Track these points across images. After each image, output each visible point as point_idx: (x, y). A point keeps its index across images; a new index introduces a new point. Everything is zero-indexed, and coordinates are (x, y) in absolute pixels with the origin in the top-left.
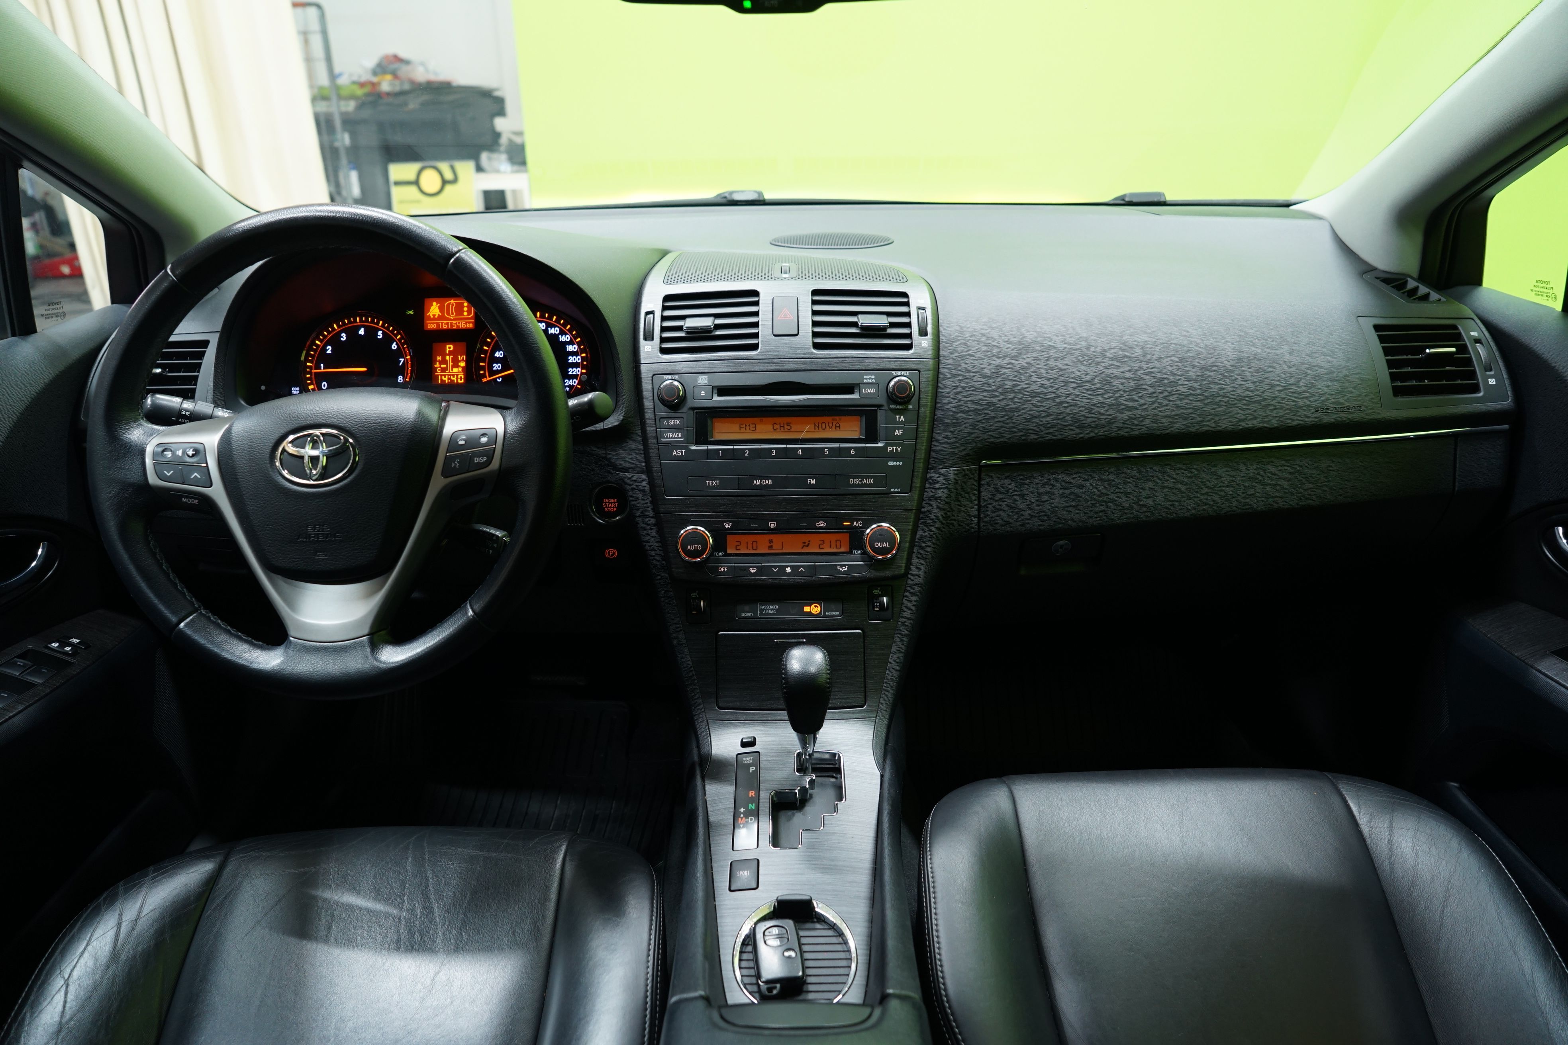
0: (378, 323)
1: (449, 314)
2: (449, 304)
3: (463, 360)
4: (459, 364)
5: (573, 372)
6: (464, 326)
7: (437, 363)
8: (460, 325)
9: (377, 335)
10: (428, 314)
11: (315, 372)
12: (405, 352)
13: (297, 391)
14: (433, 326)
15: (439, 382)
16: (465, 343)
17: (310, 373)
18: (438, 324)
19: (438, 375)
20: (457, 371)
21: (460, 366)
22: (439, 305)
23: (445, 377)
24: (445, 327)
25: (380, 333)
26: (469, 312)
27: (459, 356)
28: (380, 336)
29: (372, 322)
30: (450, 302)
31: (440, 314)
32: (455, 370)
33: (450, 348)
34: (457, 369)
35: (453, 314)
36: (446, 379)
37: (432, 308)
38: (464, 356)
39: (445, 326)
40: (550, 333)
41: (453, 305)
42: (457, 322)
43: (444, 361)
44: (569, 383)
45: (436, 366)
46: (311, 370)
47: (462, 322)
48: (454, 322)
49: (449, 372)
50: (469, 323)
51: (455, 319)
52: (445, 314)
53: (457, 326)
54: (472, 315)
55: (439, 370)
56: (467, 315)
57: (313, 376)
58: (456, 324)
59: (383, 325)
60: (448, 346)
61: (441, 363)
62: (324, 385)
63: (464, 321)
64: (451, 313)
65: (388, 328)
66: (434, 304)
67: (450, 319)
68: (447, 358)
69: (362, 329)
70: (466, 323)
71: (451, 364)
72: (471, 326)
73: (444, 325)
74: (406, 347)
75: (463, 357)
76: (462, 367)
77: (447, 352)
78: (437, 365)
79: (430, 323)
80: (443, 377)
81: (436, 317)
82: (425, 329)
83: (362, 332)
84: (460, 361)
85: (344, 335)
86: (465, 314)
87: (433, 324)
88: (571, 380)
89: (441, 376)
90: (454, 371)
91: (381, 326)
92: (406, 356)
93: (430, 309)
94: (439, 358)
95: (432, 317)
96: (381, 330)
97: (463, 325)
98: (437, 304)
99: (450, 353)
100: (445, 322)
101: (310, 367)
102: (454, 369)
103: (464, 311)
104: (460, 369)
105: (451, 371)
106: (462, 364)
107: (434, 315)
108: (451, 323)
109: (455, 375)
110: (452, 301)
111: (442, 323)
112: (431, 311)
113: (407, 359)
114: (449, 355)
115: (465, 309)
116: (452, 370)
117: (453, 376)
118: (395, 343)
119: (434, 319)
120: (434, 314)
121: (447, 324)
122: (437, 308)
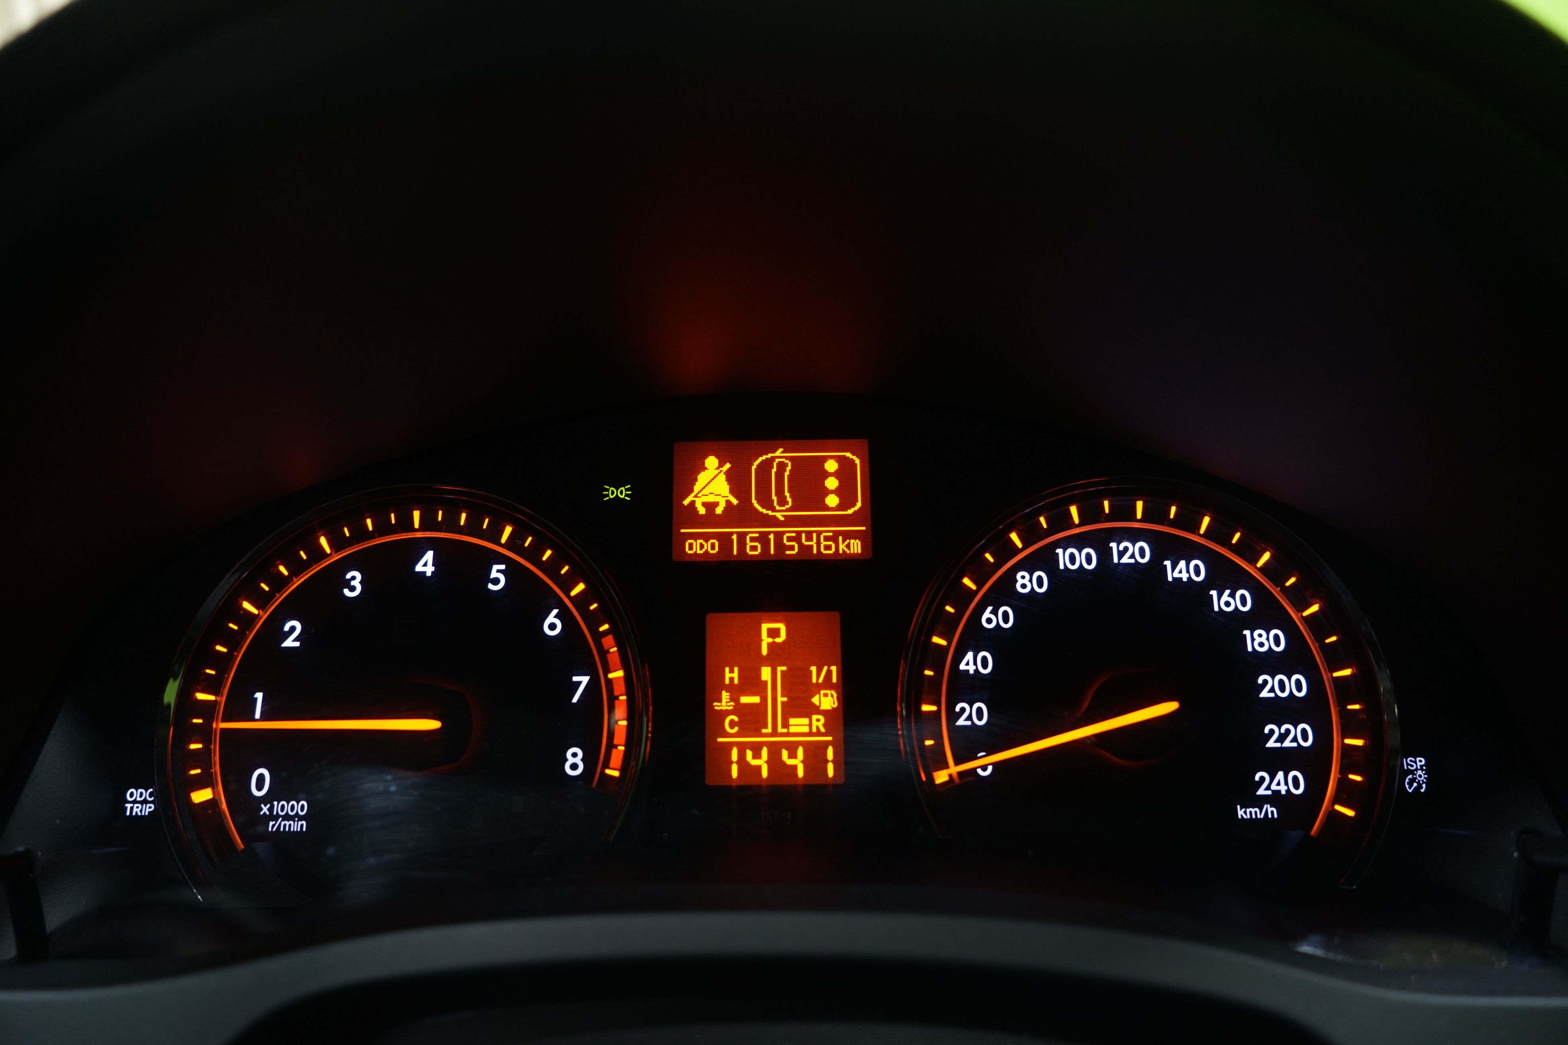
0: (494, 535)
1: (767, 503)
2: (768, 463)
3: (827, 684)
4: (815, 700)
5: (1282, 738)
6: (828, 548)
7: (725, 695)
8: (813, 543)
9: (487, 579)
10: (686, 502)
11: (223, 730)
12: (603, 653)
13: (145, 802)
14: (707, 546)
15: (735, 773)
16: (836, 616)
17: (204, 734)
18: (725, 540)
19: (729, 746)
20: (806, 729)
21: (817, 710)
22: (728, 466)
23: (757, 755)
24: (754, 550)
25: (496, 571)
26: (846, 494)
27: (814, 669)
28: (496, 581)
29: (473, 528)
30: (770, 456)
31: (735, 502)
32: (799, 724)
33: (774, 633)
34: (806, 721)
35: (782, 501)
36: (762, 763)
37: (702, 478)
38: (834, 668)
39: (754, 548)
40: (1170, 579)
41: (782, 467)
42: (799, 534)
43: (752, 684)
44: (1274, 787)
45: (718, 707)
46: (209, 719)
47: (819, 534)
48: (790, 532)
49: (775, 733)
50: (847, 536)
51: (790, 521)
52: (754, 501)
53: (801, 545)
54: (859, 505)
55: (732, 724)
56: (838, 508)
57: (216, 747)
58: (797, 538)
59: (514, 543)
60: (765, 627)
61: (736, 691)
62: (261, 779)
63: (828, 530)
64: (774, 498)
65: (533, 554)
66: (711, 462)
67: (773, 522)
68: (766, 673)
69: (429, 556)
70: (834, 538)
71: (781, 699)
72: (856, 547)
73: (749, 544)
74: (606, 633)
75: (829, 672)
76: (825, 713)
77: (764, 652)
78: (725, 702)
79: (695, 536)
80: (749, 754)
81: (719, 510)
82: (675, 558)
83: (426, 565)
84: (818, 687)
85: (355, 577)
86: (832, 501)
87: (706, 537)
88: (1280, 775)
89: (742, 748)
90: (792, 729)
91: (509, 545)
92: (607, 671)
93: (695, 480)
94: (732, 675)
95: (702, 511)
96: (501, 559)
97: (823, 543)
98: (721, 465)
99: (777, 655)
100: (753, 532)
101: (207, 710)
102: (792, 721)
103: (828, 492)
104: (818, 722)
105: (780, 730)
106: (827, 701)
107: (710, 506)
108: (779, 536)
109: (797, 744)
110: (778, 453)
111: (742, 537)
112: (697, 488)
113: (609, 682)
114: (773, 660)
115: (832, 483)
116: (786, 725)
117: (792, 750)
118: (555, 612)
119: (711, 518)
120: (711, 499)
121: (763, 539)
122: (722, 477)
